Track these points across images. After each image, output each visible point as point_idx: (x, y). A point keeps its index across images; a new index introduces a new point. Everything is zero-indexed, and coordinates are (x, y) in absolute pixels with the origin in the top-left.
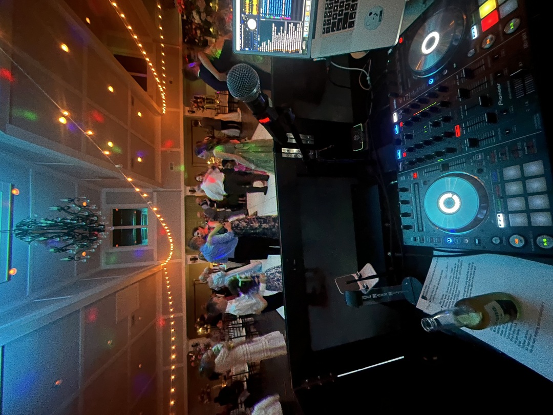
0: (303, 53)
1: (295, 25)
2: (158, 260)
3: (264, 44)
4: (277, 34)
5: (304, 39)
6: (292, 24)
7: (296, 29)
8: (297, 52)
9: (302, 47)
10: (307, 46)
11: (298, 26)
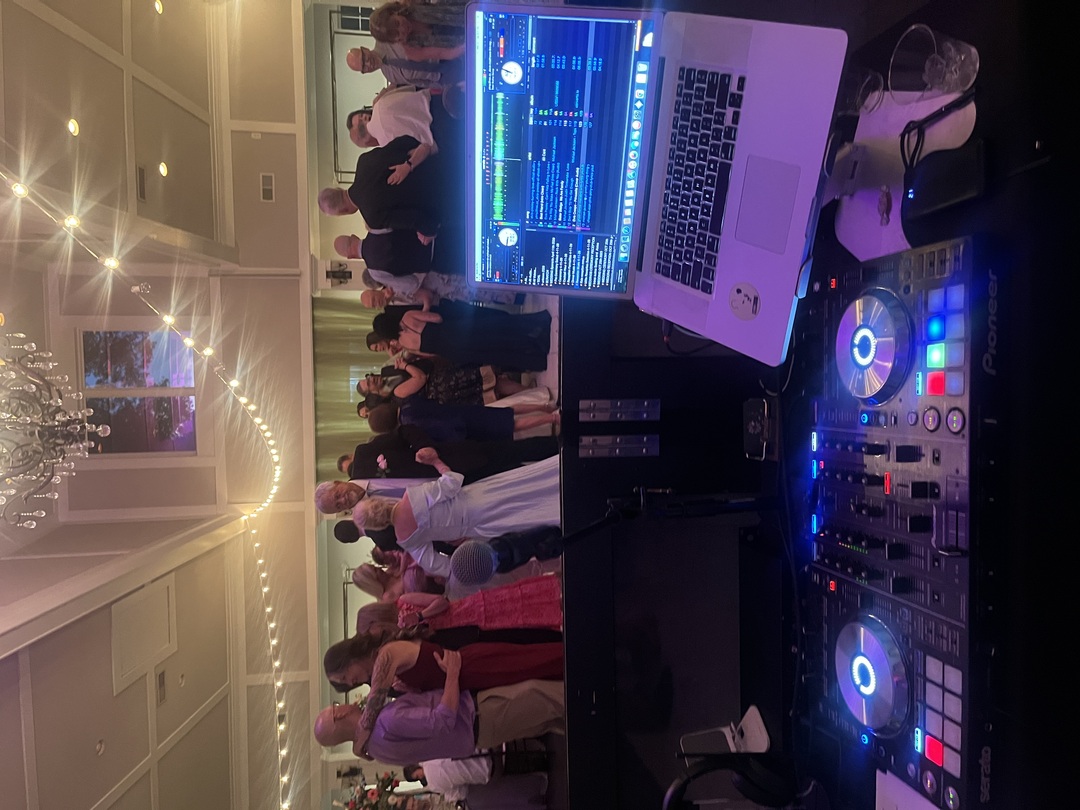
0: (617, 291)
1: (601, 240)
2: (229, 503)
3: (533, 273)
4: (561, 255)
5: (619, 265)
6: (594, 238)
7: (602, 248)
8: (605, 288)
9: (615, 281)
10: (626, 278)
11: (606, 243)
